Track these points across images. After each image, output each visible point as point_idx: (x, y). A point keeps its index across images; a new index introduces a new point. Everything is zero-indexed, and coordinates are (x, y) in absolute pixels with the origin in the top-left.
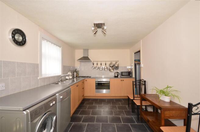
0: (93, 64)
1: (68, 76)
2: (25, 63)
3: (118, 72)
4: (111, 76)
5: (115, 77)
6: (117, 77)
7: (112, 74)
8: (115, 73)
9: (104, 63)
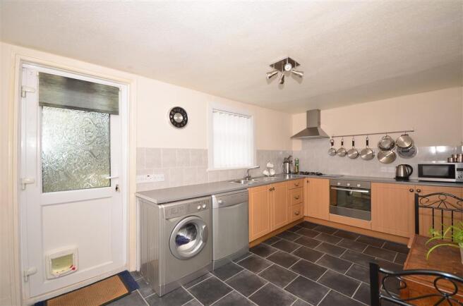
0: (332, 144)
1: (269, 169)
2: (188, 150)
3: (407, 165)
4: (387, 176)
5: (398, 178)
6: (406, 178)
7: (390, 171)
8: (398, 168)
9: (364, 139)
